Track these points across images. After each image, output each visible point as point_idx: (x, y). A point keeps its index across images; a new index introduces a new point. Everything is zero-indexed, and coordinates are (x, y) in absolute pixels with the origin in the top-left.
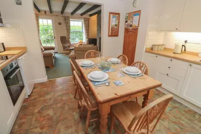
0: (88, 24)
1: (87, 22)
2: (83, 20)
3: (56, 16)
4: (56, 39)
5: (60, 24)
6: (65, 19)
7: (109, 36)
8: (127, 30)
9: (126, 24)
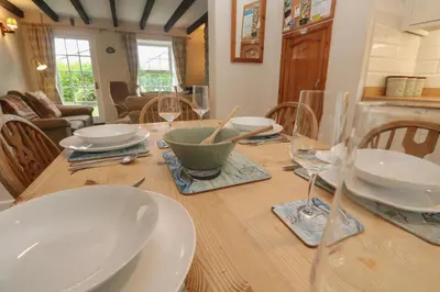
0: (185, 51)
1: (181, 48)
2: (170, 43)
3: (101, 30)
4: (100, 90)
5: (110, 50)
6: (124, 39)
7: (234, 60)
8: (290, 40)
9: (289, 19)
